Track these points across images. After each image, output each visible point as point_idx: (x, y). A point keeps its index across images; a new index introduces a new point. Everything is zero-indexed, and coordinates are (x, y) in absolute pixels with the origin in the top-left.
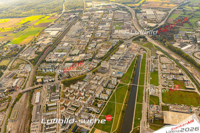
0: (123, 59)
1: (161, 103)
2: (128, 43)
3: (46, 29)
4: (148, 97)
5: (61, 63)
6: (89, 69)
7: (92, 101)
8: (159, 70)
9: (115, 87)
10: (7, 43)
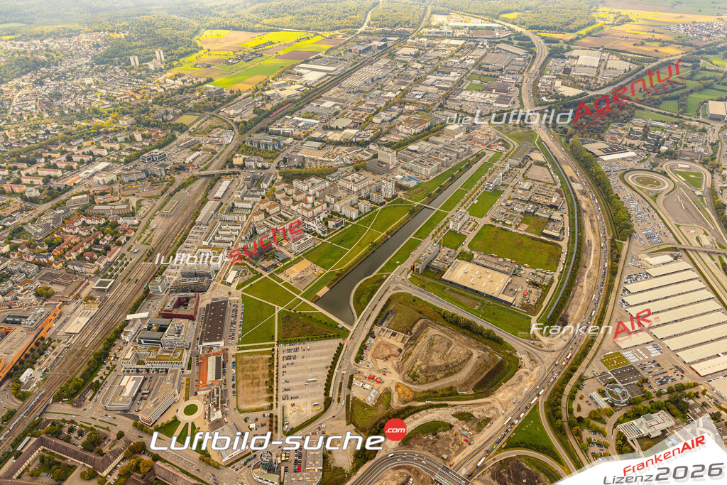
0: (436, 153)
1: (464, 248)
3: (300, 66)
4: (444, 232)
5: (297, 139)
6: (351, 160)
8: (508, 190)
9: (384, 203)
10: (205, 83)
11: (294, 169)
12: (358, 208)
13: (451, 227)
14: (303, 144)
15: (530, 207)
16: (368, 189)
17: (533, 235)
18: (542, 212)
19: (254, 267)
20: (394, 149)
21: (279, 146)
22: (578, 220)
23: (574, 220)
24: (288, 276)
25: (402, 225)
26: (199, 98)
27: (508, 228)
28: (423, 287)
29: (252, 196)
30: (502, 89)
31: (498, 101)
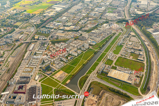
0: (101, 33)
3: (54, 6)
4: (106, 60)
5: (55, 30)
6: (73, 36)
8: (125, 45)
9: (86, 50)
10: (24, 12)
11: (55, 40)
12: (77, 52)
13: (108, 58)
14: (57, 31)
15: (133, 51)
16: (80, 46)
17: (135, 60)
18: (136, 52)
19: (44, 74)
20: (87, 32)
21: (50, 32)
22: (148, 54)
23: (147, 54)
24: (56, 77)
25: (92, 58)
26: (22, 17)
27: (126, 58)
28: (101, 79)
29: (42, 49)
30: (119, 12)
31: (118, 16)
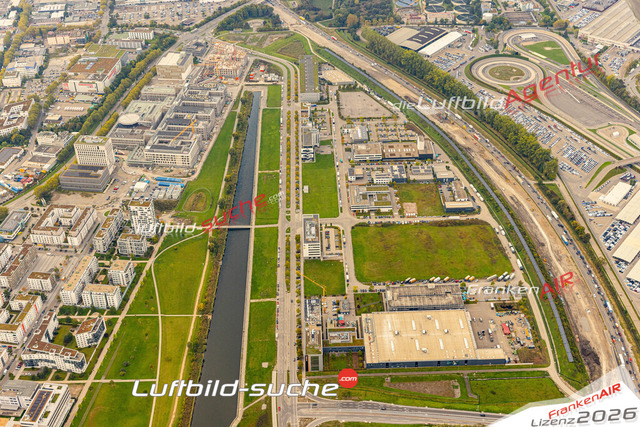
0: (176, 117)
1: (354, 285)
2: (198, 45)
4: (298, 268)
6: (18, 180)
7: (44, 327)
8: (338, 150)
9: (151, 249)
13: (306, 253)
15: (396, 170)
17: (435, 219)
18: (418, 173)
23: (468, 169)
27: (391, 220)
